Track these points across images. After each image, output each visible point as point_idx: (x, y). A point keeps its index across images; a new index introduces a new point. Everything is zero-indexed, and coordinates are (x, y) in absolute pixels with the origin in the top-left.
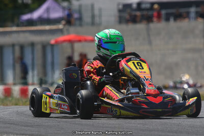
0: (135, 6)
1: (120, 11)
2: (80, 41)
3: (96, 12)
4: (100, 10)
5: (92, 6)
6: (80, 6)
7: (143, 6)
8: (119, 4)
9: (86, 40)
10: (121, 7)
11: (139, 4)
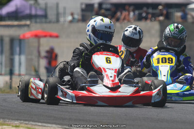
0: (96, 6)
1: (83, 10)
2: (45, 36)
3: (61, 10)
4: (65, 8)
5: (57, 5)
6: (46, 4)
7: (104, 6)
8: (82, 4)
9: (51, 36)
10: (84, 6)
11: (100, 5)
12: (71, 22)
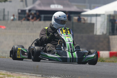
0: (27, 11)
3: (6, 13)
4: (8, 12)
8: (19, 10)
10: (20, 11)
11: (30, 10)
12: (13, 20)
